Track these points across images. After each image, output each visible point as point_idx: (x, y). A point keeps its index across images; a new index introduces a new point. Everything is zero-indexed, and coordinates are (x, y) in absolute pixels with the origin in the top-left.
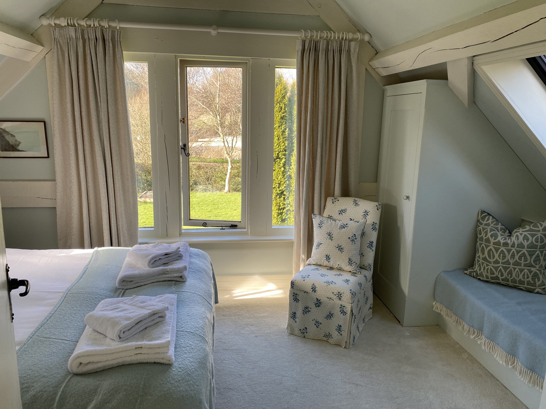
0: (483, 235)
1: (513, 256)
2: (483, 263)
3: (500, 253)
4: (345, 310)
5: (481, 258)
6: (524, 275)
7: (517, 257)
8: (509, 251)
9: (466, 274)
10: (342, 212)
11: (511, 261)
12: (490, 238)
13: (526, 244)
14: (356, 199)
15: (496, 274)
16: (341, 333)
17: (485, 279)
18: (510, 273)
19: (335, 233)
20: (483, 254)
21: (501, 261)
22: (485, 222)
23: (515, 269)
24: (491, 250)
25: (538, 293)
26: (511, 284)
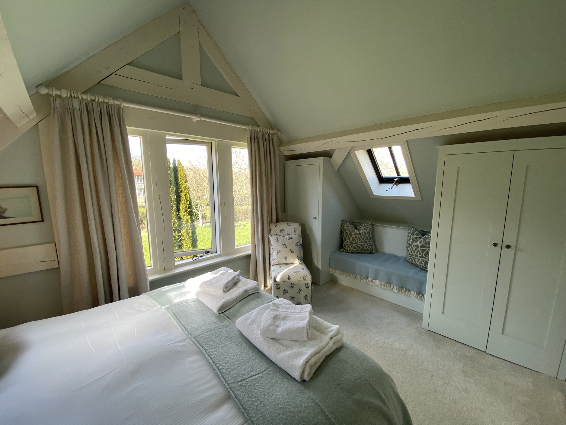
0: (347, 231)
1: (363, 239)
2: (350, 245)
3: (358, 239)
4: (308, 285)
5: (348, 242)
6: (368, 246)
7: (365, 239)
8: (361, 236)
9: (341, 251)
10: (282, 231)
11: (363, 241)
12: (352, 232)
13: (366, 232)
14: (288, 223)
15: (357, 248)
16: (308, 299)
17: (352, 252)
18: (363, 246)
19: (287, 243)
20: (349, 240)
21: (359, 242)
22: (346, 225)
23: (365, 244)
24: (353, 237)
25: (374, 253)
26: (359, 251)
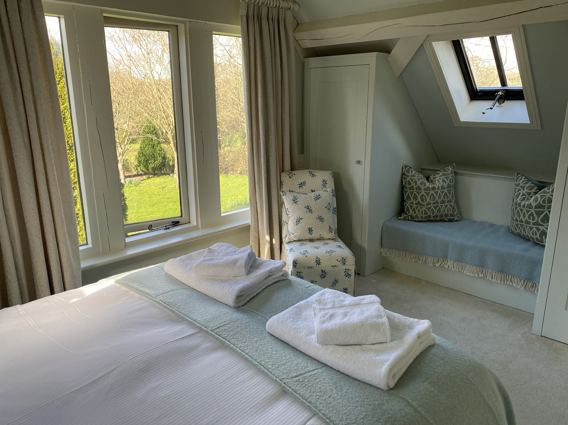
0: (413, 184)
1: (440, 196)
2: (417, 208)
3: (431, 196)
4: (350, 273)
5: (414, 203)
6: (448, 209)
7: (442, 197)
8: (436, 193)
9: (401, 219)
10: (301, 185)
11: (439, 201)
12: (420, 185)
13: (445, 185)
14: (311, 171)
15: (429, 213)
17: (420, 219)
18: (439, 210)
20: (416, 199)
21: (432, 202)
22: (410, 174)
23: (442, 206)
24: (423, 195)
25: (457, 221)
26: (432, 219)
